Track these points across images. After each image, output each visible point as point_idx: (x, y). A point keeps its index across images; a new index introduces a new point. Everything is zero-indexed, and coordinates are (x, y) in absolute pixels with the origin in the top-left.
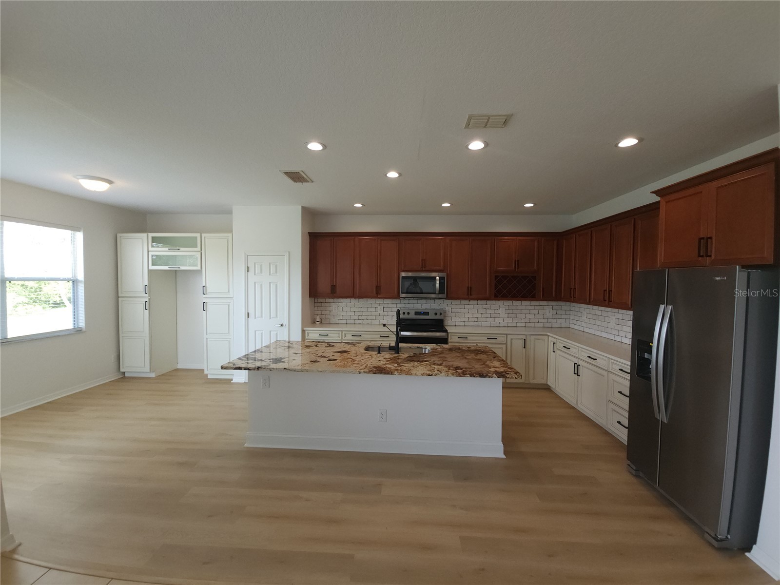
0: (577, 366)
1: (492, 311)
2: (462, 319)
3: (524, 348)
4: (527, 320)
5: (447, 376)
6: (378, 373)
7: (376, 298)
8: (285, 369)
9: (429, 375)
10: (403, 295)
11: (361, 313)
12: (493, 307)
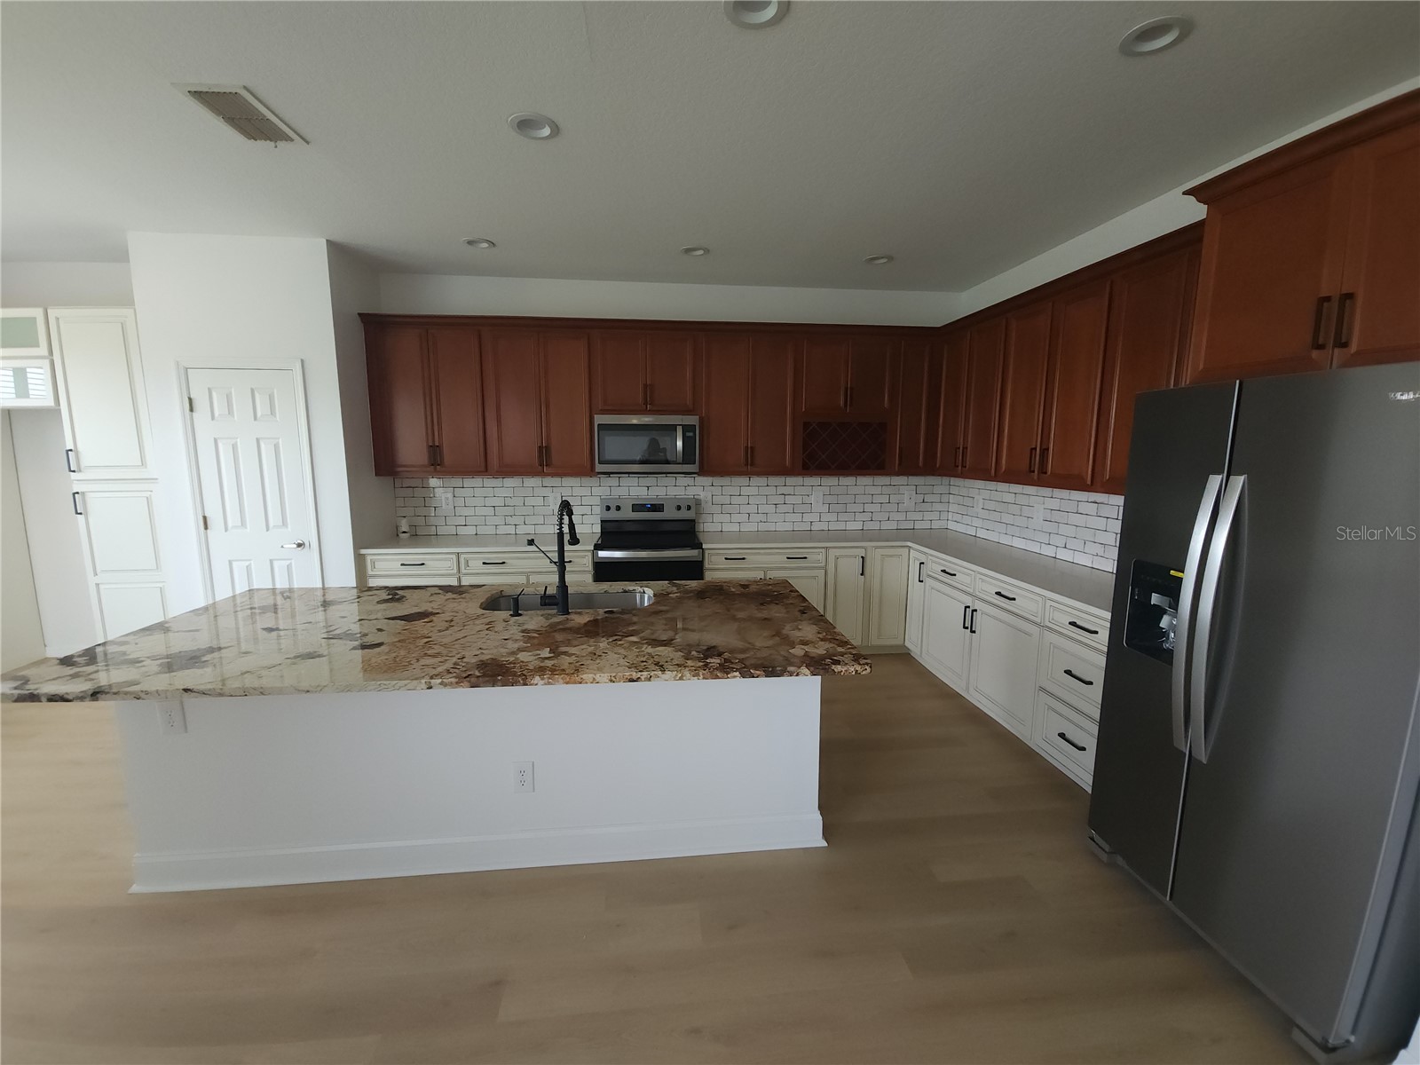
0: (970, 614)
1: (797, 500)
2: (736, 518)
3: (862, 574)
4: (866, 517)
5: (681, 679)
6: (485, 684)
7: (541, 474)
8: (186, 690)
9: (632, 680)
10: (599, 467)
11: (509, 511)
12: (799, 490)
